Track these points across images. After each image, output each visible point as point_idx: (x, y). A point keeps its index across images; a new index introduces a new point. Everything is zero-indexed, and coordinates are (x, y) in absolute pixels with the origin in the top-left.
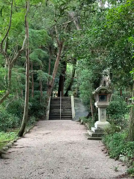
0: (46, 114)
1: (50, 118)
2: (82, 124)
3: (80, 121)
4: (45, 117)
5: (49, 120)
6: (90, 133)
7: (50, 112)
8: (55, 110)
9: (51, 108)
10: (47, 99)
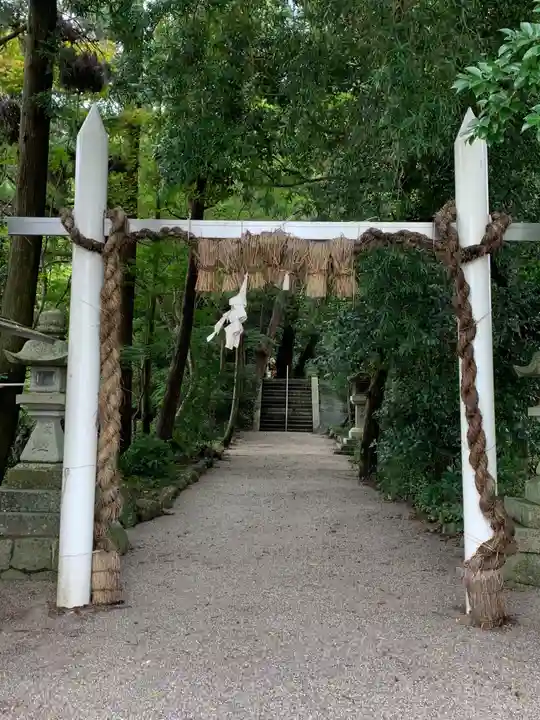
0: (253, 419)
1: (263, 428)
2: (332, 437)
3: (328, 433)
4: (252, 424)
5: (260, 430)
6: (339, 446)
7: (262, 414)
8: (274, 411)
9: (265, 405)
10: (255, 384)
